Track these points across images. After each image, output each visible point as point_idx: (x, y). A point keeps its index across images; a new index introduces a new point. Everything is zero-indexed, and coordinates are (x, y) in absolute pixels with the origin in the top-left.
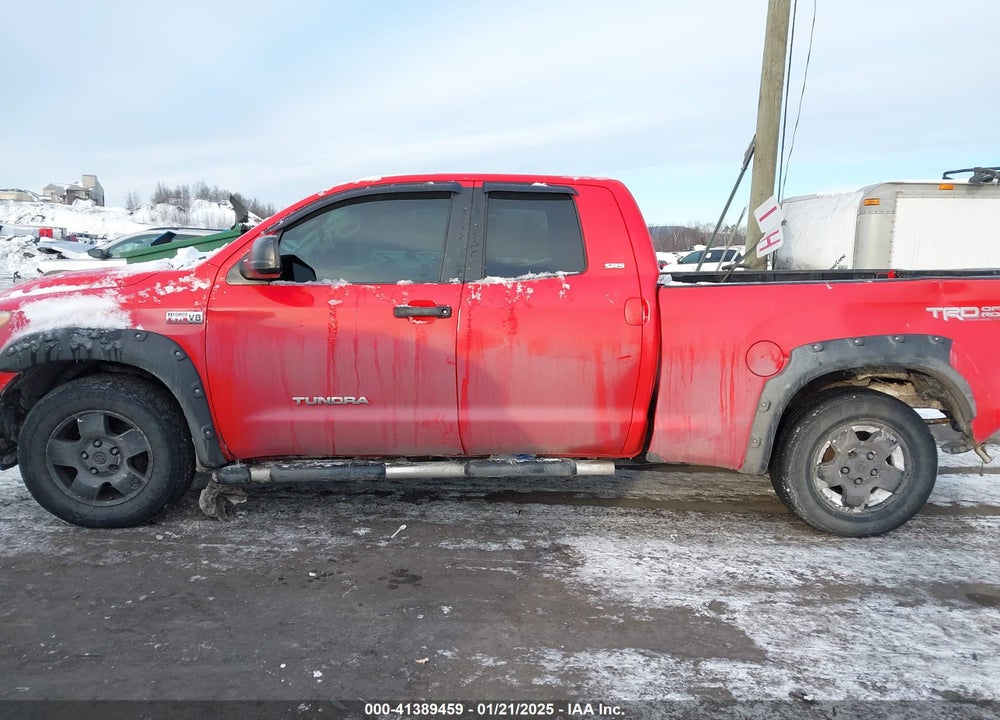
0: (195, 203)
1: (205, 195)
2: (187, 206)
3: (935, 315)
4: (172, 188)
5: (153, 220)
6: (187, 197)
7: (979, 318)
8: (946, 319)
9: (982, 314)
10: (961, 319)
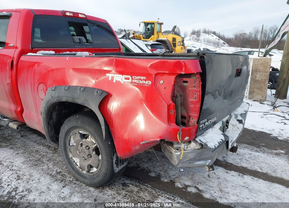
0: (202, 34)
1: (205, 32)
2: (199, 35)
3: (110, 79)
4: (196, 30)
5: (190, 39)
6: (200, 33)
7: (131, 83)
8: (114, 81)
9: (133, 80)
10: (122, 82)
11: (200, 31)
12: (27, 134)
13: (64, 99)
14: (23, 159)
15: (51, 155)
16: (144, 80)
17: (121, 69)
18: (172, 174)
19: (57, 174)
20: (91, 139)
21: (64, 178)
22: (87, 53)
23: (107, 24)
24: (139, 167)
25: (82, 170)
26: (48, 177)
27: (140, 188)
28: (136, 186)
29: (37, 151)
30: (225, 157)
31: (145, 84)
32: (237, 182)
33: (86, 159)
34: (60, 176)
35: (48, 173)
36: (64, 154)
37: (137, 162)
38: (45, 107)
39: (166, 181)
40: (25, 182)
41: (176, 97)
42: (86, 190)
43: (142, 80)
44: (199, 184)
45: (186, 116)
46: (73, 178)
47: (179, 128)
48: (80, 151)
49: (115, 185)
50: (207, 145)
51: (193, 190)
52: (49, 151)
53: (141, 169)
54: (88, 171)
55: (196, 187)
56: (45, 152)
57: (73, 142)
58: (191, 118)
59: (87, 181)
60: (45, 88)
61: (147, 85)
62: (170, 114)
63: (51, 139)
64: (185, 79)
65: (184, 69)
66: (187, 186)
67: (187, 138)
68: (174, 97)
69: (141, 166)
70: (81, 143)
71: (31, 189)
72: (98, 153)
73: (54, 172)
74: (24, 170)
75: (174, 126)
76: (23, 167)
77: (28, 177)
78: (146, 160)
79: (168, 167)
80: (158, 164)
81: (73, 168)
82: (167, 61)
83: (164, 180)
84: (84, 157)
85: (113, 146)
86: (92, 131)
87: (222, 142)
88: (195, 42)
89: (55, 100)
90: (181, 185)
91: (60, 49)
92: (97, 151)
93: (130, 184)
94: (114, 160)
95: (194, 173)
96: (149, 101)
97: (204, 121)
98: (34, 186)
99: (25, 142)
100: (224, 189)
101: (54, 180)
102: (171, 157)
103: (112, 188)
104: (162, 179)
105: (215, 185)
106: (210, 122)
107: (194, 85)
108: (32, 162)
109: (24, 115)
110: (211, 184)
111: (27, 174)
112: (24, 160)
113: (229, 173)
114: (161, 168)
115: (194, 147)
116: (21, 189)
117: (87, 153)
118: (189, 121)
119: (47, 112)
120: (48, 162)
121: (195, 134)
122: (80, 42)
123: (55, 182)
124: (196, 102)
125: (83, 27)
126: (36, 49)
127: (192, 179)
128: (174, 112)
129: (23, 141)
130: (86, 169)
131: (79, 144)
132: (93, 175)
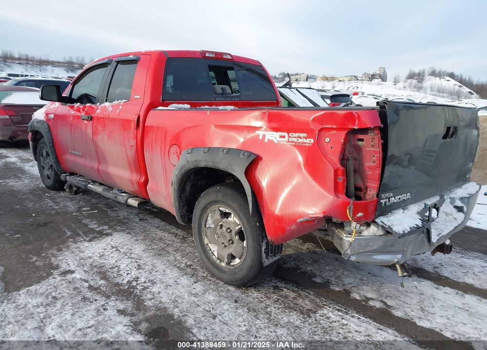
0: (427, 78)
1: (433, 74)
2: (423, 80)
3: (261, 137)
4: (417, 71)
5: (404, 87)
6: (424, 75)
7: (287, 142)
8: (266, 140)
9: (290, 138)
10: (276, 141)
11: (423, 72)
12: (148, 217)
13: (202, 165)
14: (143, 247)
15: (179, 244)
16: (304, 138)
17: (275, 125)
18: (348, 282)
19: (187, 267)
20: (233, 218)
21: (196, 273)
22: (232, 107)
23: (261, 66)
24: (299, 269)
25: (221, 261)
26: (176, 269)
27: (298, 294)
28: (293, 291)
29: (161, 239)
30: (438, 268)
31: (305, 143)
32: (452, 302)
33: (225, 246)
34: (190, 270)
35: (175, 265)
36: (197, 238)
37: (297, 262)
38: (177, 175)
39: (337, 289)
40: (147, 273)
41: (348, 160)
42: (224, 288)
43: (301, 138)
44: (389, 298)
45: (362, 187)
46: (207, 273)
47: (349, 201)
48: (219, 234)
49: (263, 287)
50: (392, 229)
51: (378, 305)
52: (175, 240)
53: (302, 272)
54: (228, 263)
55: (382, 301)
56: (171, 241)
57: (210, 223)
58: (369, 189)
59: (225, 277)
60: (178, 150)
61: (307, 145)
62: (338, 182)
63: (182, 219)
64: (360, 136)
65: (357, 122)
66: (368, 299)
67: (360, 214)
68: (343, 160)
69: (301, 269)
70: (220, 224)
71: (154, 281)
72: (242, 239)
73: (183, 265)
74: (146, 259)
75: (343, 198)
76: (145, 255)
77: (151, 267)
78: (309, 262)
79: (343, 273)
80: (327, 268)
81: (209, 258)
82: (335, 113)
83: (334, 288)
84: (223, 243)
85: (262, 228)
86: (235, 208)
87: (416, 228)
88: (413, 91)
89: (192, 166)
90: (360, 297)
91: (197, 102)
92: (241, 234)
93: (285, 288)
94: (264, 248)
95: (382, 283)
96: (310, 165)
97: (387, 195)
98: (158, 278)
99: (145, 227)
100: (427, 308)
101: (183, 274)
102: (341, 245)
103: (260, 291)
104: (331, 287)
105: (415, 301)
106: (400, 198)
107: (372, 143)
108: (155, 251)
109: (148, 187)
110: (408, 300)
111: (149, 263)
112: (145, 247)
113: (441, 290)
114: (332, 273)
115: (375, 232)
116: (142, 280)
117: (228, 238)
118: (366, 193)
119: (179, 181)
120: (175, 253)
121: (373, 212)
122: (223, 93)
123: (185, 276)
124: (375, 168)
125: (228, 71)
126: (168, 101)
127: (377, 291)
128: (344, 179)
129: (142, 226)
130: (226, 260)
131: (218, 225)
132: (235, 269)
